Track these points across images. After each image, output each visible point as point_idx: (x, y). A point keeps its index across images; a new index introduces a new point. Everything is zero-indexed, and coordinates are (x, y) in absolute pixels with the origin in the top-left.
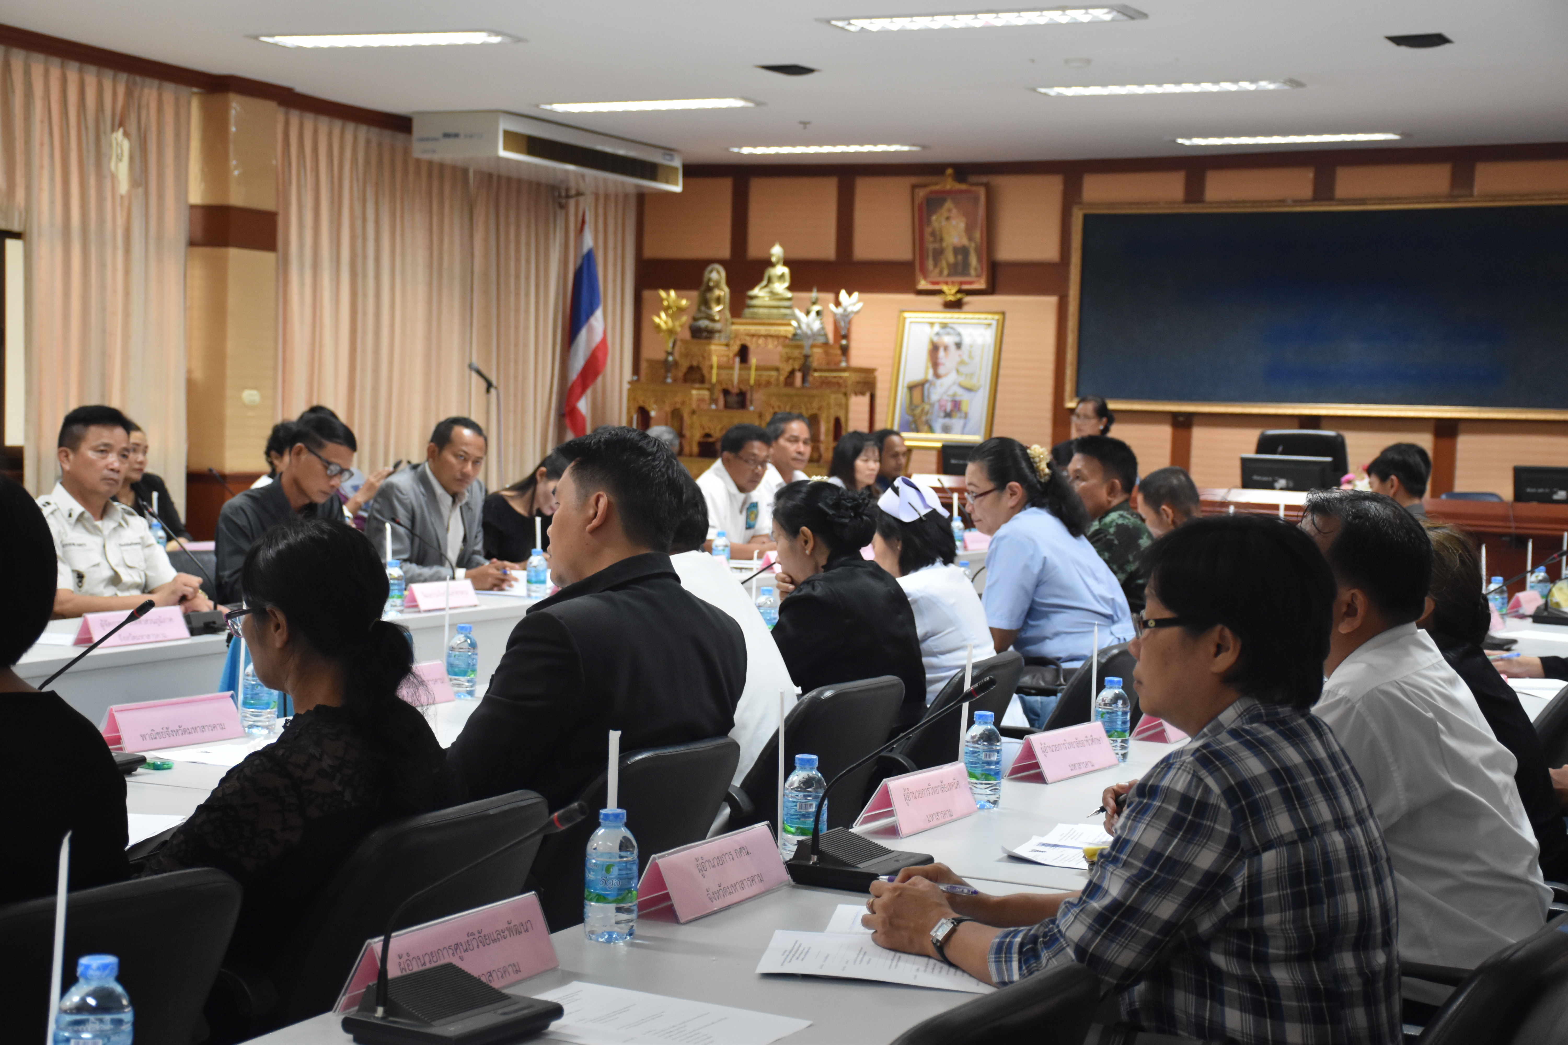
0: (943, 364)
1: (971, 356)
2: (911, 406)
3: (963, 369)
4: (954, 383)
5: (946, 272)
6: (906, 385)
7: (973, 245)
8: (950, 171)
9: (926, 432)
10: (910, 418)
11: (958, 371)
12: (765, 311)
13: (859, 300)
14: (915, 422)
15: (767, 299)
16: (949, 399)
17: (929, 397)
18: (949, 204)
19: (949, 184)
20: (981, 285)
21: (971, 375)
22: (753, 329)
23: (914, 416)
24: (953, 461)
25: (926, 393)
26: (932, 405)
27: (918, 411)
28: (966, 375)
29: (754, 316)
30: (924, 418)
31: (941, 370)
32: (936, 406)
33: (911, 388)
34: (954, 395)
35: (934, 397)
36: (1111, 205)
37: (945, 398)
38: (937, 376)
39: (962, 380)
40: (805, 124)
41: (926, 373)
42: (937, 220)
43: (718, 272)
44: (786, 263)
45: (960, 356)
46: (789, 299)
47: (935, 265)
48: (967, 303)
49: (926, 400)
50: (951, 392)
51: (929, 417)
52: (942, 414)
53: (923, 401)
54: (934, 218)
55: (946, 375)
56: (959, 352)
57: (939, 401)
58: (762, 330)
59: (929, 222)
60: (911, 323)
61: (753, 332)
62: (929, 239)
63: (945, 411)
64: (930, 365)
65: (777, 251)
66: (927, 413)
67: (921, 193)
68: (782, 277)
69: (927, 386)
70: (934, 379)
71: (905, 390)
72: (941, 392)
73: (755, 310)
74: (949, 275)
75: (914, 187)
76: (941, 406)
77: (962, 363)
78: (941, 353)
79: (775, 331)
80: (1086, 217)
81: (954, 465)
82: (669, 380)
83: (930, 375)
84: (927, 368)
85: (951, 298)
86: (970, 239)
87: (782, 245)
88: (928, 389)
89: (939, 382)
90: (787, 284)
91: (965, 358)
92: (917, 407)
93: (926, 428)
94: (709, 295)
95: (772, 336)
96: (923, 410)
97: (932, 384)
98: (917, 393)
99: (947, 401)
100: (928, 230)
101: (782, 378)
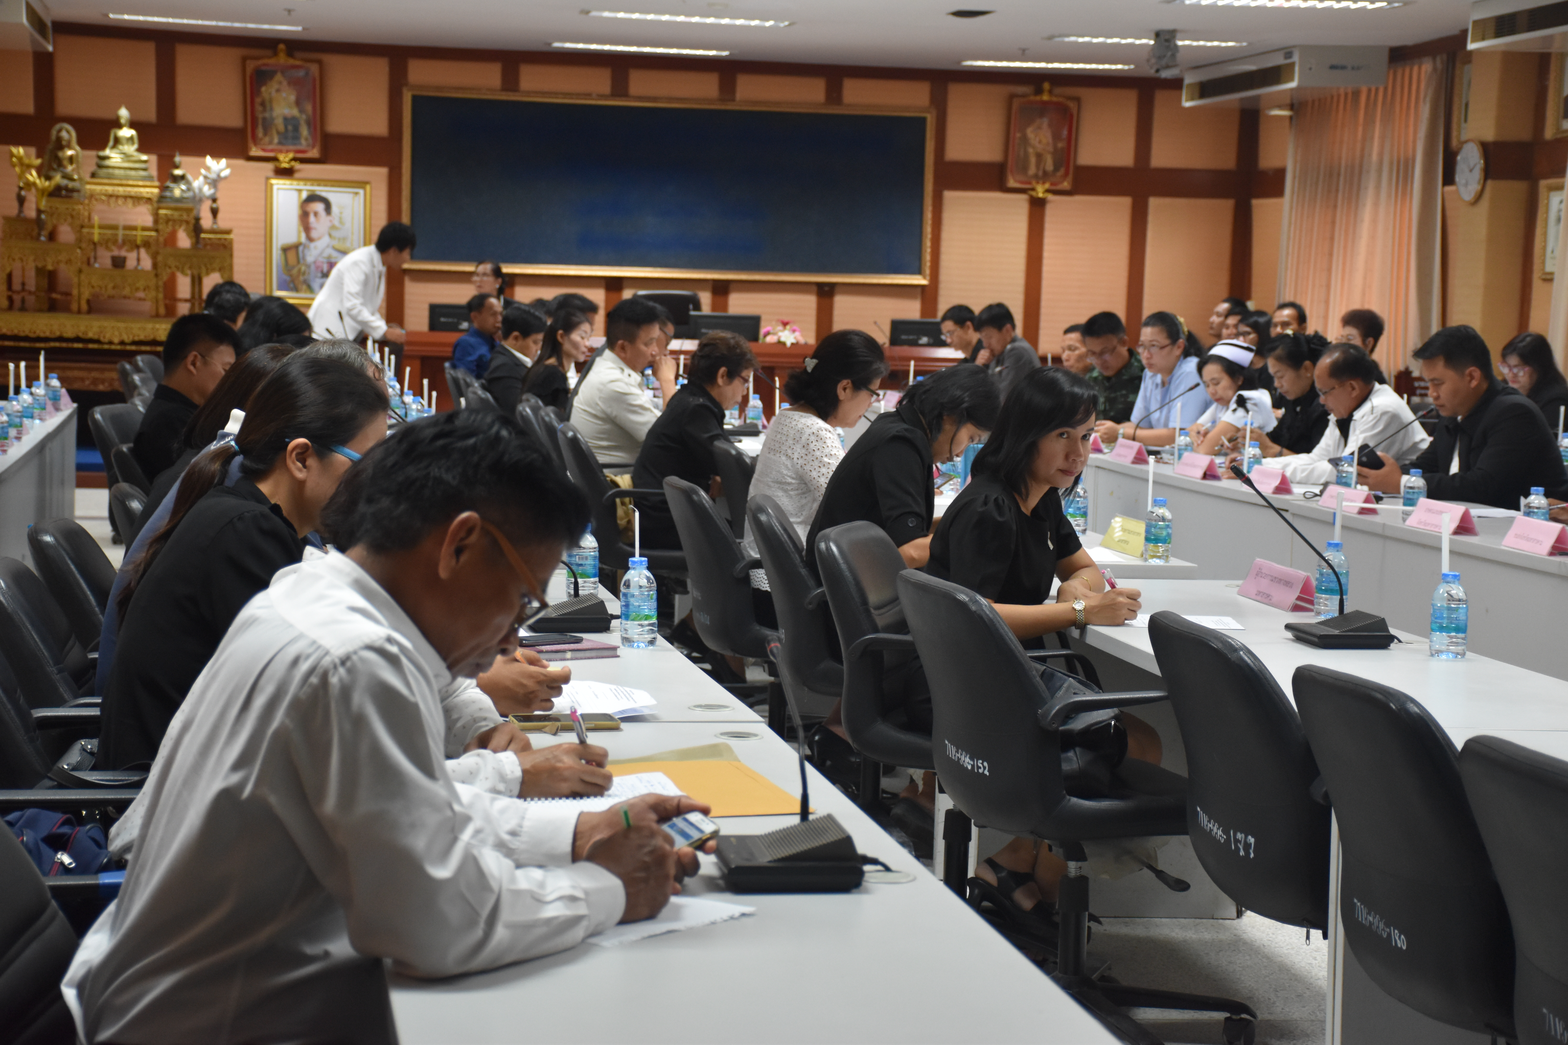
0: (315, 229)
1: (341, 221)
2: (287, 267)
3: (335, 233)
4: (328, 246)
5: (276, 140)
6: (279, 246)
7: (304, 117)
8: (282, 46)
9: (305, 292)
10: (288, 278)
11: (330, 235)
12: (122, 172)
13: (228, 166)
14: (293, 281)
15: (119, 160)
16: (325, 260)
17: (304, 258)
18: (279, 77)
19: (282, 59)
20: (314, 153)
21: (344, 239)
22: (110, 189)
23: (291, 276)
24: (443, 320)
25: (301, 255)
26: (308, 266)
27: (295, 271)
28: (339, 239)
29: (110, 177)
30: (301, 278)
31: (314, 234)
32: (313, 268)
33: (285, 250)
34: (329, 257)
35: (310, 259)
36: (439, 88)
37: (321, 259)
38: (310, 239)
39: (335, 243)
40: (289, 11)
41: (299, 236)
42: (269, 90)
43: (68, 132)
44: (132, 125)
45: (331, 221)
46: (145, 162)
47: (265, 134)
48: (299, 171)
49: (301, 261)
50: (326, 254)
51: (306, 277)
52: (319, 275)
53: (298, 262)
54: (263, 89)
55: (319, 238)
56: (329, 218)
57: (315, 262)
58: (121, 190)
59: (259, 92)
60: (278, 189)
61: (110, 192)
62: (259, 108)
63: (322, 272)
64: (301, 229)
65: (124, 113)
66: (304, 273)
67: (251, 65)
68: (131, 139)
69: (301, 248)
70: (308, 243)
71: (280, 252)
72: (314, 253)
73: (111, 171)
74: (280, 143)
75: (244, 59)
76: (317, 268)
77: (333, 227)
78: (312, 218)
79: (136, 192)
80: (415, 99)
81: (444, 323)
82: (43, 238)
83: (303, 238)
84: (299, 233)
85: (285, 165)
86: (301, 111)
87: (128, 108)
88: (303, 251)
89: (312, 245)
90: (136, 146)
91: (336, 223)
92: (293, 267)
93: (304, 287)
94: (60, 154)
95: (131, 197)
96: (300, 270)
97: (305, 246)
98: (291, 255)
99: (323, 262)
100: (258, 100)
101: (161, 239)
